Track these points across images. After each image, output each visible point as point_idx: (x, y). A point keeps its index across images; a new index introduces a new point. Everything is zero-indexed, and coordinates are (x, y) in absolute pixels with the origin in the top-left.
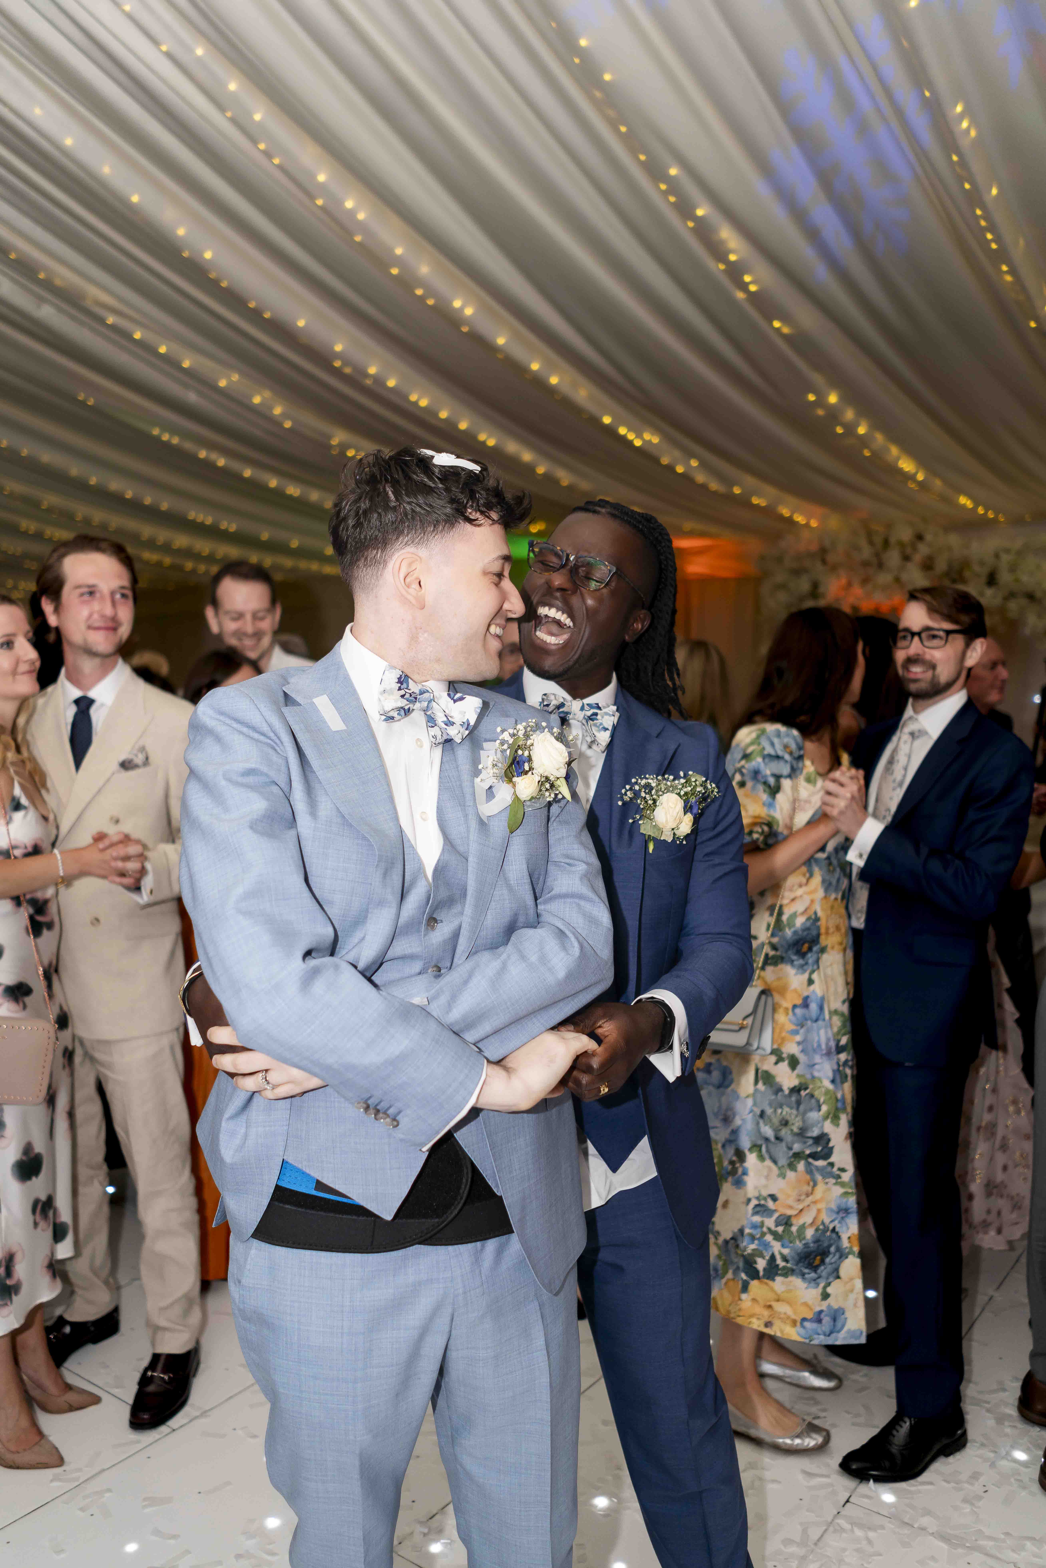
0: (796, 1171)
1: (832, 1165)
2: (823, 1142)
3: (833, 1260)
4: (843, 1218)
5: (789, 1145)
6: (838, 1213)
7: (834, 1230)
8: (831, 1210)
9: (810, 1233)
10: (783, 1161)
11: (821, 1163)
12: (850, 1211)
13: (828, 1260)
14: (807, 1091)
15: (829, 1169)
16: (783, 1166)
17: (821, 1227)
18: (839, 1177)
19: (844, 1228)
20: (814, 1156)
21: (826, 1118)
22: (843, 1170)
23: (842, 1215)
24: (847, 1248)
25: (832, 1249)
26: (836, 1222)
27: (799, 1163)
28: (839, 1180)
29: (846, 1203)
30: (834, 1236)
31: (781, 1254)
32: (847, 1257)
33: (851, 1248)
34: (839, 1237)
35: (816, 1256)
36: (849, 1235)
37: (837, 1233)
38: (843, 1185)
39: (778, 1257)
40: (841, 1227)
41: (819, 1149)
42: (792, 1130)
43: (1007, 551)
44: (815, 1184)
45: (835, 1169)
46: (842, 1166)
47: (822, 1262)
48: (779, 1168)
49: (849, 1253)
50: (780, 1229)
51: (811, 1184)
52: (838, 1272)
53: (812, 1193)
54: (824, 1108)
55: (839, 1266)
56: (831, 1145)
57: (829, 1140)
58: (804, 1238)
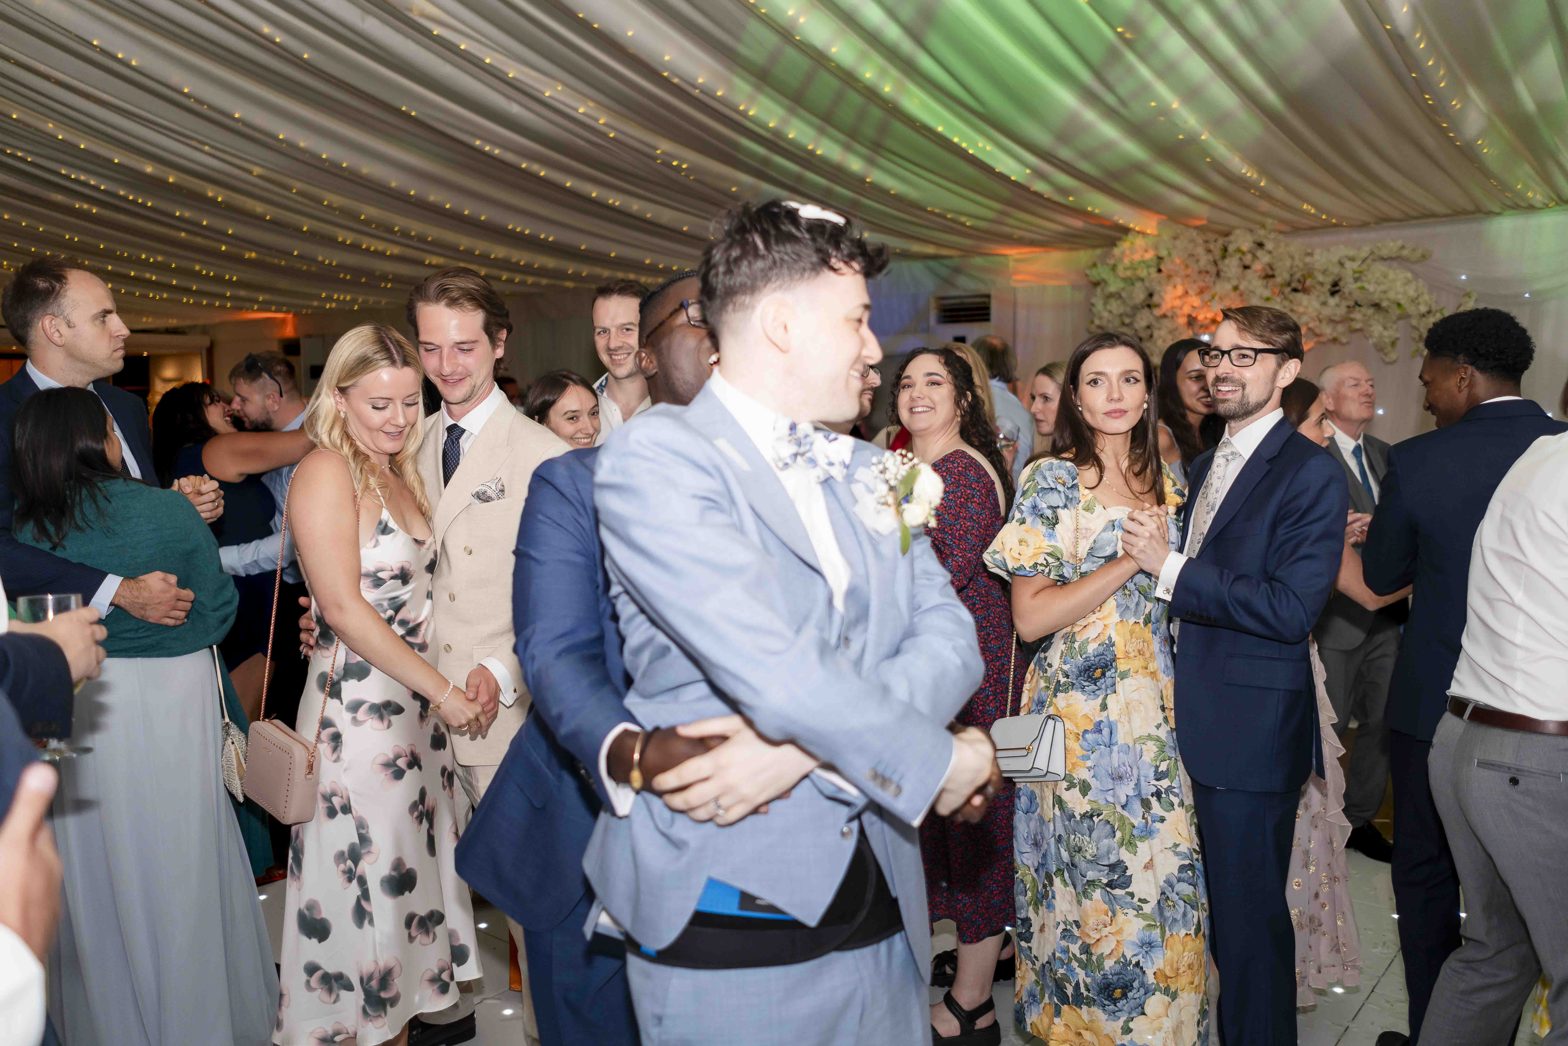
0: (1092, 899)
1: (1132, 895)
2: (1119, 870)
3: (1136, 996)
4: (1147, 952)
5: (1083, 873)
6: (1142, 947)
7: (1138, 964)
8: (1133, 943)
9: (1109, 964)
11: (1118, 892)
12: (1154, 945)
13: (1130, 995)
14: (1101, 817)
15: (1129, 899)
16: (1080, 892)
17: (1122, 960)
18: (1141, 909)
19: (1150, 963)
20: (1111, 884)
21: (1122, 844)
22: (1145, 902)
23: (1145, 948)
24: (1153, 983)
25: (1136, 984)
26: (1140, 957)
27: (1094, 891)
28: (1141, 912)
29: (1150, 936)
30: (1138, 970)
31: (1083, 984)
32: (1154, 994)
33: (1157, 984)
34: (1144, 972)
35: (1116, 989)
36: (1154, 970)
37: (1142, 968)
38: (1145, 917)
39: (1081, 987)
40: (1146, 962)
41: (1116, 877)
42: (1086, 857)
44: (1114, 914)
45: (1136, 900)
46: (1143, 898)
47: (1124, 995)
48: (1079, 895)
49: (1155, 990)
50: (1085, 957)
51: (1110, 913)
52: (1143, 1008)
53: (1111, 923)
54: (1119, 834)
55: (1144, 1003)
56: (1128, 873)
57: (1127, 868)
58: (1103, 969)
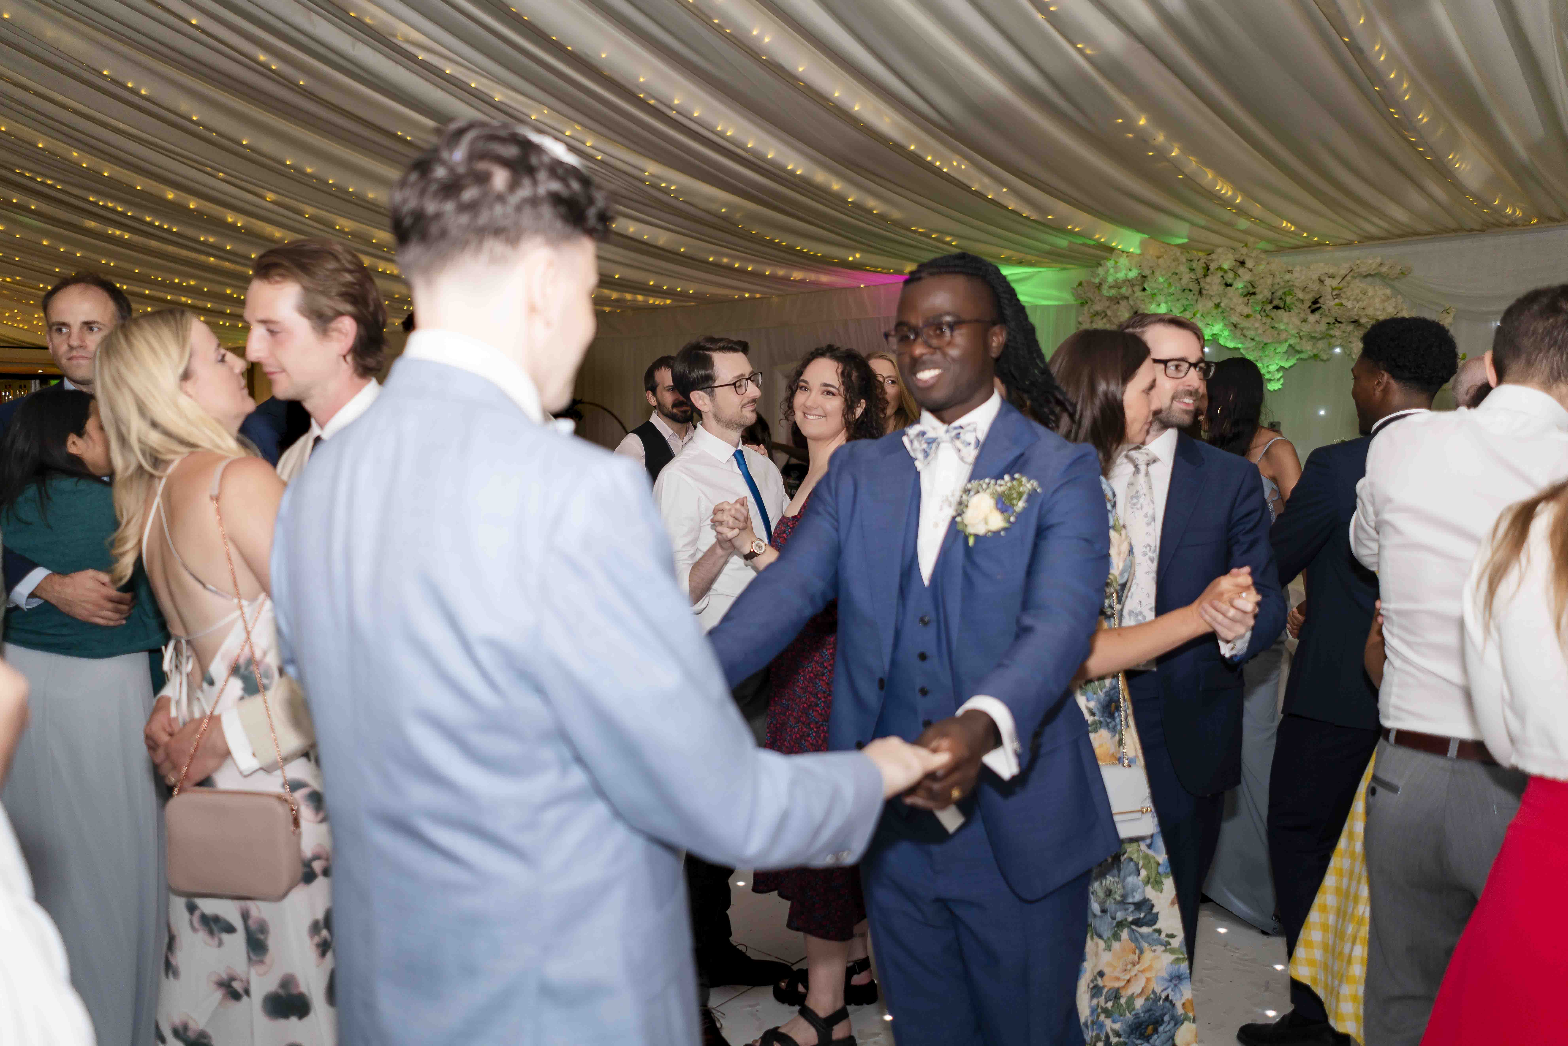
0: (1120, 940)
1: (1159, 931)
2: (1145, 908)
3: (1167, 1029)
4: (1176, 985)
5: (1113, 915)
6: (1171, 981)
7: (1167, 998)
8: (1163, 978)
9: (1139, 1003)
10: (1107, 934)
11: (1145, 930)
12: (1183, 977)
13: (1161, 1029)
14: (1126, 856)
15: (1156, 935)
16: (1109, 939)
17: (1152, 996)
18: (1168, 944)
20: (1137, 923)
21: (1147, 882)
22: (1172, 936)
23: (1174, 982)
24: (1181, 1014)
25: (1166, 1018)
26: (1169, 991)
27: (1122, 931)
28: (1168, 947)
29: (1178, 970)
30: (1167, 1004)
31: (1112, 1030)
32: (1183, 1024)
33: (1186, 1014)
34: (1174, 1006)
35: (1148, 1025)
36: (1183, 1001)
37: (1171, 1001)
38: (1173, 951)
39: (1111, 1034)
40: (1175, 994)
41: (1142, 915)
42: (1115, 899)
43: (1332, 277)
44: (1142, 952)
45: (1163, 936)
46: (1170, 932)
47: (1156, 1031)
48: (1106, 942)
49: (1184, 1020)
50: (1110, 1005)
51: (1137, 951)
52: (1173, 1040)
53: (1138, 962)
54: (1143, 873)
55: (1174, 1034)
56: (1155, 910)
57: (1153, 906)
58: (1134, 1009)
